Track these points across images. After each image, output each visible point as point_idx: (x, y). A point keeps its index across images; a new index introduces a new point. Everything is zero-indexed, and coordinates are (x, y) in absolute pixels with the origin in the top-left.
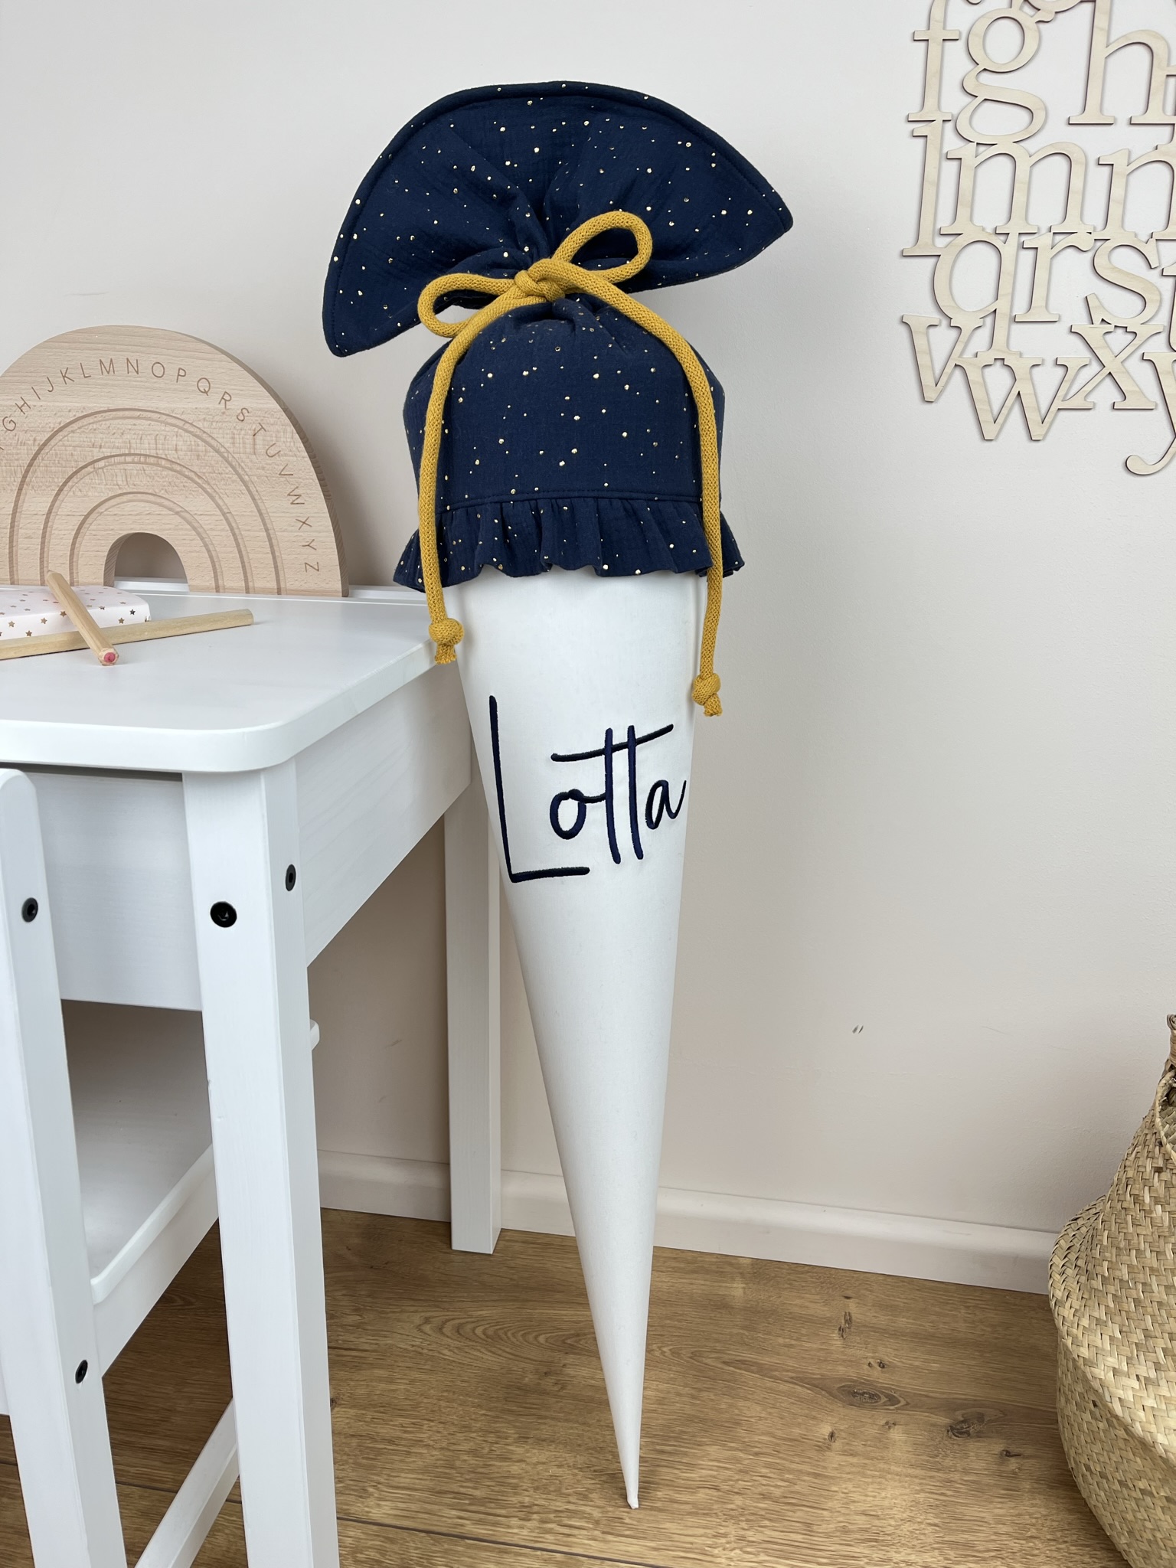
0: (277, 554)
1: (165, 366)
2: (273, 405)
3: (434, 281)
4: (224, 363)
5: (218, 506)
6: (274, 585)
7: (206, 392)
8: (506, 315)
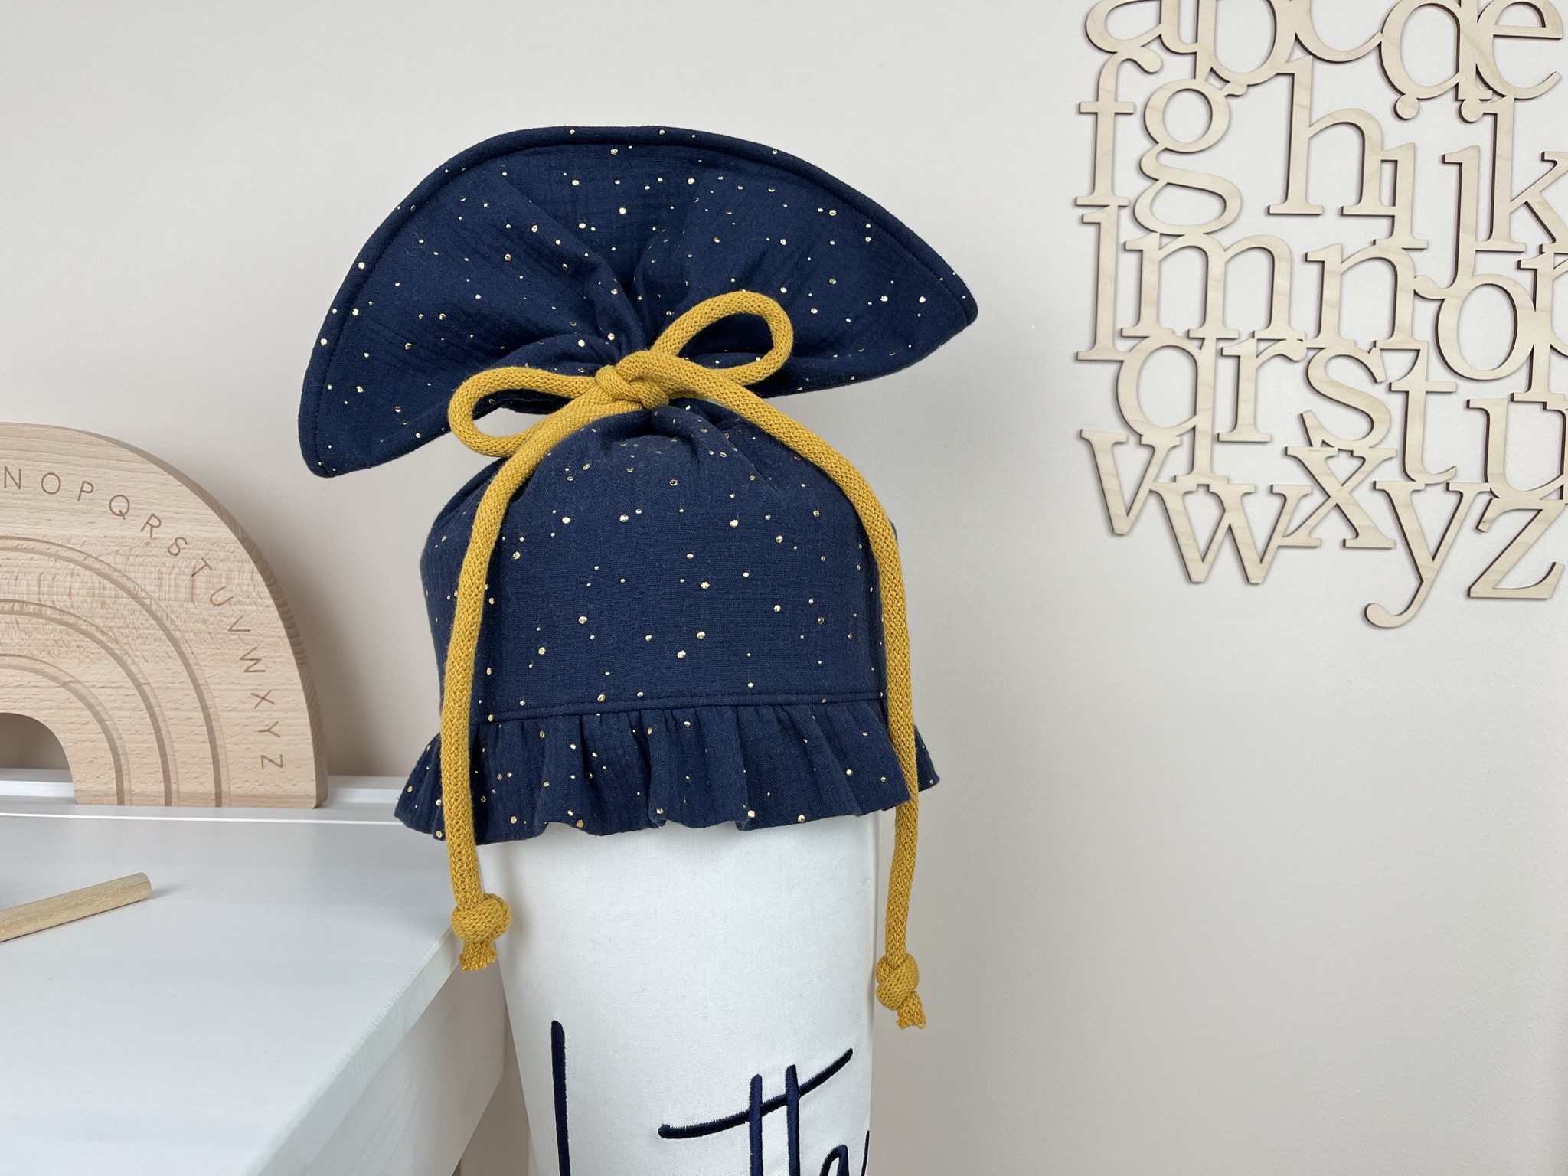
0: (219, 742)
1: (61, 478)
2: (225, 533)
3: (476, 377)
4: (152, 475)
5: (131, 675)
6: (210, 788)
7: (122, 515)
8: (588, 428)
